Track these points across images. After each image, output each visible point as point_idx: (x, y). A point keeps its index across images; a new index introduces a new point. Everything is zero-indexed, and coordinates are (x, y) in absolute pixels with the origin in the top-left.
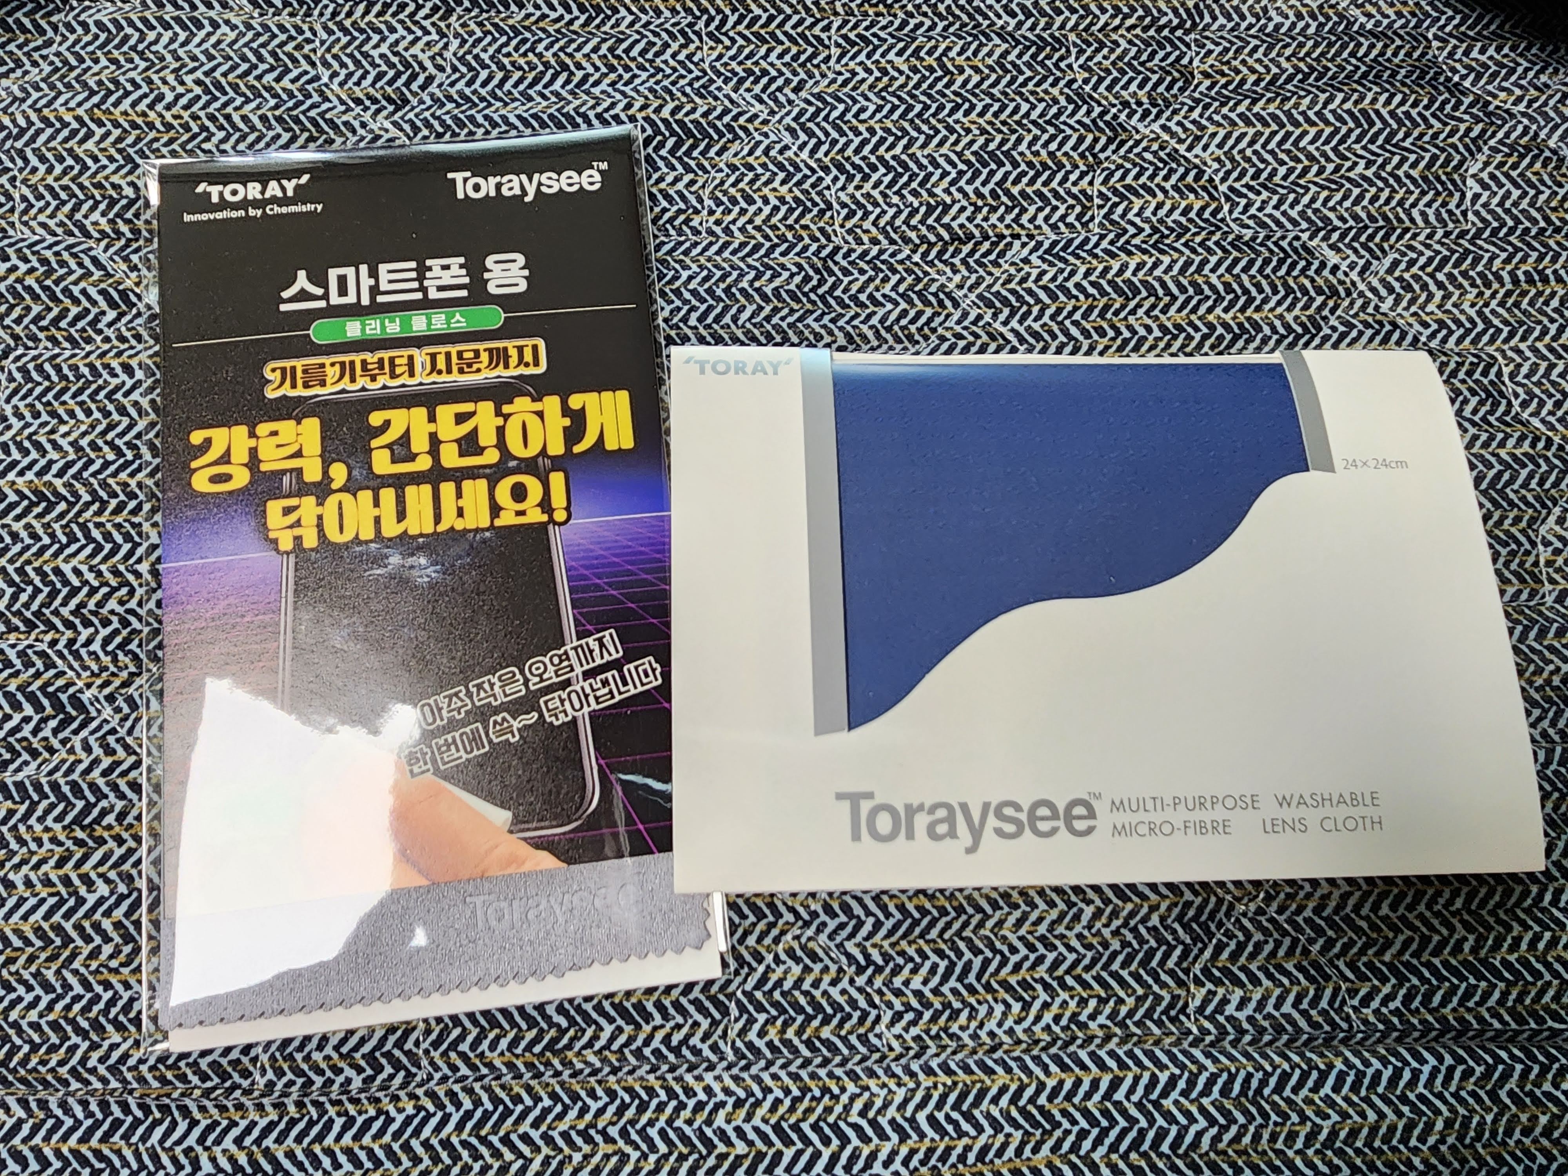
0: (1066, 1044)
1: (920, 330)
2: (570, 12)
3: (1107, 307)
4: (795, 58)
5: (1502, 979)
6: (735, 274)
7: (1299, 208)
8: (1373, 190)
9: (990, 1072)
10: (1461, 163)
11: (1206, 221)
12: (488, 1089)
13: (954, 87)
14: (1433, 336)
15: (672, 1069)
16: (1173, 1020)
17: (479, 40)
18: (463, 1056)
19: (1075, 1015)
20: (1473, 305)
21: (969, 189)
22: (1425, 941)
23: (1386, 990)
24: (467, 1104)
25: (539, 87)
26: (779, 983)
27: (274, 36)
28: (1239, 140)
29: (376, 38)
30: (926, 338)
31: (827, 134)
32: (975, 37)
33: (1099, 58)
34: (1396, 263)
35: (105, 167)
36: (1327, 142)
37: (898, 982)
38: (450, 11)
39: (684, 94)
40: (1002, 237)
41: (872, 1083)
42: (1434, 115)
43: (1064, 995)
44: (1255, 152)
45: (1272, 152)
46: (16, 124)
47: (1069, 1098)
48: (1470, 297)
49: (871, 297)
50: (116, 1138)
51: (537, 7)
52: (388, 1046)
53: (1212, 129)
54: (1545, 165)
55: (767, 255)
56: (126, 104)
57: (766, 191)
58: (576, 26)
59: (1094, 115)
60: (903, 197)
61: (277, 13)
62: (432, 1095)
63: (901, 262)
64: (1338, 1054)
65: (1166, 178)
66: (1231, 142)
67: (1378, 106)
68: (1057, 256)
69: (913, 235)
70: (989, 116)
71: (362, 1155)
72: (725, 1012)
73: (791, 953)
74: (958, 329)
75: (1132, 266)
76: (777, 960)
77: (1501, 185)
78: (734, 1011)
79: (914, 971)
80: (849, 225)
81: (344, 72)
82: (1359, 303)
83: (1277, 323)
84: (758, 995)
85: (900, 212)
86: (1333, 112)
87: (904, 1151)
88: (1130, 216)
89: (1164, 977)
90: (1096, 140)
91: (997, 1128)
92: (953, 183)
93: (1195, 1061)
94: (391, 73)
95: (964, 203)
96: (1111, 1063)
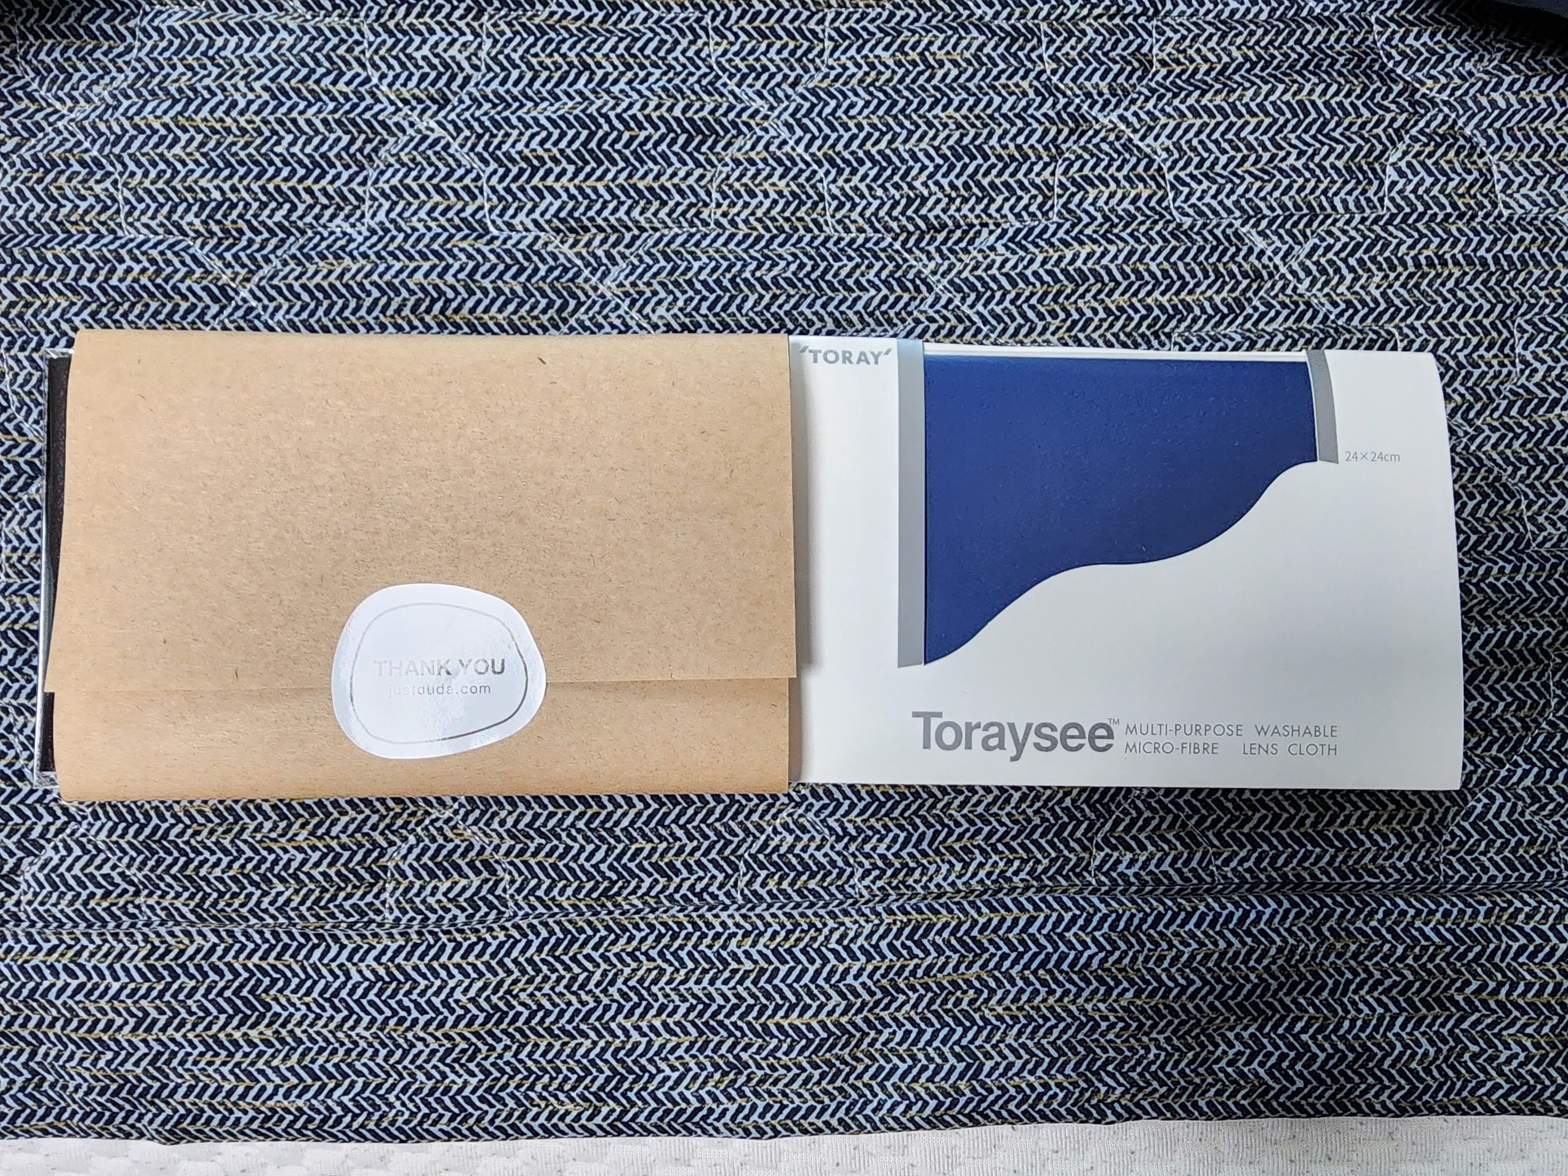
0: (996, 892)
1: (897, 314)
2: (589, 9)
3: (1059, 293)
4: (792, 53)
5: (1332, 846)
6: (739, 264)
7: (1234, 198)
8: (1301, 181)
9: (936, 912)
10: (1383, 153)
11: (1152, 209)
12: (559, 923)
13: (935, 82)
14: (1341, 314)
15: (696, 909)
16: (1078, 875)
17: (509, 40)
18: (539, 898)
19: (1003, 872)
20: (1378, 287)
21: (945, 182)
22: (1276, 817)
23: (1243, 854)
24: (544, 934)
25: (564, 86)
26: (776, 848)
27: (327, 40)
28: (1186, 131)
29: (418, 40)
30: (903, 321)
31: (820, 130)
32: (955, 30)
33: (1066, 48)
34: (1315, 248)
35: (192, 171)
36: (1265, 132)
37: (867, 848)
38: (482, 11)
39: (694, 92)
40: (971, 226)
41: (847, 920)
42: (1365, 104)
43: (995, 858)
44: (1201, 142)
45: (1216, 142)
46: (112, 132)
47: (995, 931)
48: (1377, 280)
49: (857, 282)
50: (286, 957)
51: (560, 5)
52: (483, 892)
53: (1163, 120)
54: (1457, 154)
55: (767, 246)
56: (205, 112)
57: (766, 185)
58: (595, 24)
59: (1059, 107)
60: (886, 190)
61: (328, 15)
62: (517, 927)
63: (884, 250)
64: (1202, 900)
65: (1119, 169)
66: (1179, 133)
67: (1314, 97)
68: (1019, 245)
69: (894, 225)
70: (964, 111)
71: (469, 969)
72: (736, 869)
73: (785, 826)
74: (931, 312)
75: (1083, 256)
76: (775, 831)
77: (1415, 173)
78: (743, 869)
79: (880, 840)
80: (838, 216)
81: (391, 74)
82: (1280, 284)
83: (1207, 304)
84: (761, 857)
85: (883, 204)
86: (1273, 103)
87: (870, 968)
88: (1085, 205)
89: (1072, 844)
90: (1059, 132)
91: (940, 951)
92: (930, 176)
93: (1092, 905)
94: (433, 74)
95: (940, 195)
96: (1029, 907)
